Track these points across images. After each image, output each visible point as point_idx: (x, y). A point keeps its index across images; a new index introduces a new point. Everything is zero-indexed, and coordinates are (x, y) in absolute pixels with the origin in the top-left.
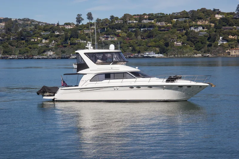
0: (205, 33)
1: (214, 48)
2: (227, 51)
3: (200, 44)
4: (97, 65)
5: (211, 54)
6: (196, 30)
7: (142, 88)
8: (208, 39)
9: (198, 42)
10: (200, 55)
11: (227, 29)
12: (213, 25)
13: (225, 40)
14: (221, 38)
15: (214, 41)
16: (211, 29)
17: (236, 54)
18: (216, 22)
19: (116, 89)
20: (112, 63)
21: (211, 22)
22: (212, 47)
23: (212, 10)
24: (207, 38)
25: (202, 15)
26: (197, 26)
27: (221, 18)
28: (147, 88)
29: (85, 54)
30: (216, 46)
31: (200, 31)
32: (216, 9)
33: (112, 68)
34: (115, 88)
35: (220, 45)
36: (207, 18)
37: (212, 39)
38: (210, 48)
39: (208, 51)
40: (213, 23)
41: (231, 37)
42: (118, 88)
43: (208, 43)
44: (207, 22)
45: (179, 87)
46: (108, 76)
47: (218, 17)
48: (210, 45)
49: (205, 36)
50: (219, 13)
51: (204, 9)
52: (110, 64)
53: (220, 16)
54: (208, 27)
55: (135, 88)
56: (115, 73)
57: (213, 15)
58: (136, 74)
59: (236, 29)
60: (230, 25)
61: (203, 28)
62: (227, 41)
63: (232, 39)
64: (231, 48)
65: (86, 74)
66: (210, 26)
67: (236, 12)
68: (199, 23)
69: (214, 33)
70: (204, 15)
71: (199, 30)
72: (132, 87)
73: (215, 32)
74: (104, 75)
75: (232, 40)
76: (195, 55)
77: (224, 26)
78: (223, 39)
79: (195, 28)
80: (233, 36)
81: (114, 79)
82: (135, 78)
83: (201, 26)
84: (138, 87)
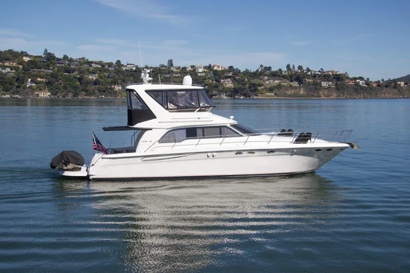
0: (13, 74)
1: (23, 90)
2: (35, 93)
3: (8, 85)
4: (170, 112)
5: (20, 95)
6: (4, 71)
7: (257, 153)
8: (17, 81)
9: (6, 83)
10: (9, 96)
11: (35, 71)
12: (21, 67)
13: (34, 82)
14: (29, 80)
15: (23, 83)
16: (20, 71)
17: (44, 96)
18: (24, 64)
19: (211, 157)
20: (198, 109)
21: (19, 64)
22: (21, 88)
23: (20, 52)
24: (15, 79)
25: (9, 56)
26: (4, 67)
27: (29, 61)
28: (265, 153)
29: (147, 91)
30: (25, 88)
31: (8, 72)
32: (23, 51)
33: (199, 118)
34: (209, 154)
35: (29, 87)
36: (15, 59)
37: (20, 81)
38: (18, 90)
39: (17, 93)
40: (21, 65)
41: (40, 79)
42: (215, 154)
43: (16, 84)
44: (15, 64)
45: (316, 150)
46: (191, 132)
47: (26, 59)
48: (18, 87)
49: (13, 77)
50: (27, 55)
51: (12, 50)
52: (194, 111)
53: (28, 59)
54: (16, 69)
55: (245, 153)
56: (205, 127)
57: (20, 57)
58: (243, 130)
59: (44, 72)
60: (38, 68)
61: (11, 70)
62: (36, 83)
63: (40, 81)
64: (40, 90)
65: (151, 129)
66: (19, 67)
67: (43, 56)
68: (7, 64)
69: (23, 75)
70: (11, 56)
71: (6, 71)
72: (239, 152)
73: (24, 73)
74: (185, 130)
75: (40, 83)
76: (3, 96)
77: (32, 68)
78: (31, 81)
79: (2, 69)
80: (41, 78)
81: (204, 138)
82: (241, 136)
83: (9, 67)
84: (251, 152)
